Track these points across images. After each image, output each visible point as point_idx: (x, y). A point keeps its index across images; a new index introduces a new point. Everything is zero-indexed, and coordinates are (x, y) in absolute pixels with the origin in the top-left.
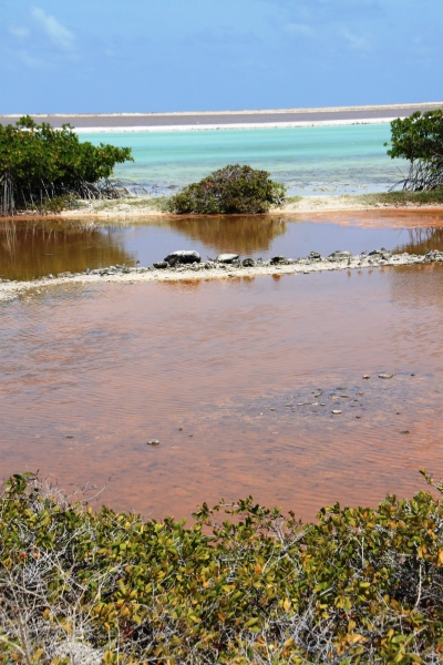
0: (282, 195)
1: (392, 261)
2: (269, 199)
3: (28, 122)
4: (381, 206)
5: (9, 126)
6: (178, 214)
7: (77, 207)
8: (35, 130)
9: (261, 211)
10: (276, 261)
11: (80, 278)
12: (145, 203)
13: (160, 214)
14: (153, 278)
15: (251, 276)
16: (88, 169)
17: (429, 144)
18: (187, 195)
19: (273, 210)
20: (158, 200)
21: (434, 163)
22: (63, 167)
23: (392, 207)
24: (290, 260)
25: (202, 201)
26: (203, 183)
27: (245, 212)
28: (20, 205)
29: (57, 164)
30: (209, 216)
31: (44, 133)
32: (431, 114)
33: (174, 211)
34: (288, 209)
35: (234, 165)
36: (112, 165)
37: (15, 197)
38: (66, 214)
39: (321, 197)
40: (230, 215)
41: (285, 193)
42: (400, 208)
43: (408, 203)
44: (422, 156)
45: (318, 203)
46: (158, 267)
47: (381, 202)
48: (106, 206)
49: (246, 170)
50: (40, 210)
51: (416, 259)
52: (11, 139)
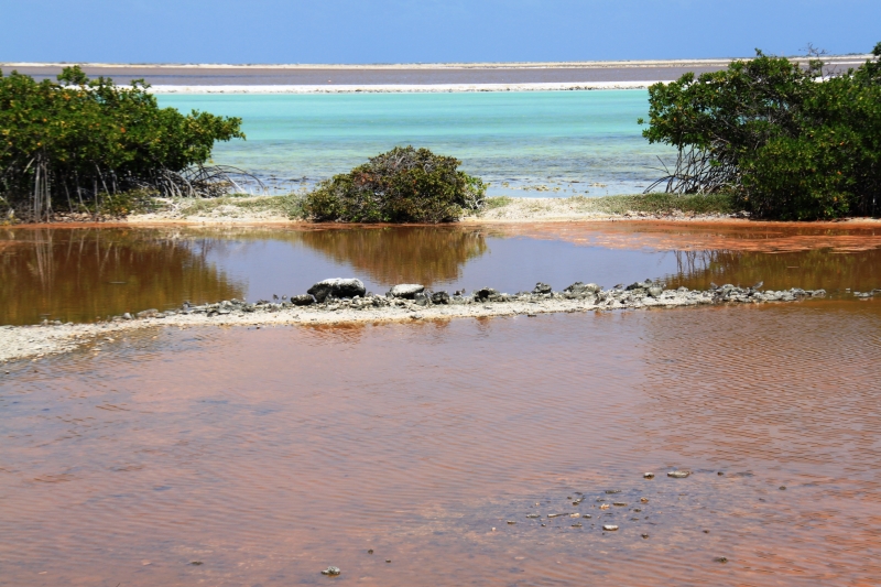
0: (480, 196)
1: (662, 300)
2: (460, 200)
3: (75, 76)
4: (634, 215)
5: (46, 81)
6: (316, 221)
7: (154, 208)
8: (87, 87)
9: (447, 220)
10: (483, 296)
11: (173, 319)
12: (261, 203)
13: (286, 220)
14: (292, 320)
15: (445, 317)
16: (171, 149)
17: (707, 122)
18: (331, 192)
19: (466, 219)
20: (283, 200)
21: (714, 152)
22: (131, 146)
23: (651, 218)
24: (505, 295)
25: (355, 202)
26: (355, 175)
27: (421, 221)
28: (61, 205)
29: (122, 141)
30: (365, 226)
31: (101, 92)
32: (709, 77)
33: (310, 218)
34: (489, 217)
35: (404, 147)
36: (210, 144)
37: (52, 192)
38: (136, 220)
39: (541, 199)
40: (399, 225)
41: (484, 193)
42: (664, 219)
43: (675, 212)
44: (696, 141)
45: (536, 208)
46: (298, 302)
47: (634, 209)
48: (200, 208)
49: (424, 155)
50: (93, 213)
51: (700, 297)
52: (49, 102)
